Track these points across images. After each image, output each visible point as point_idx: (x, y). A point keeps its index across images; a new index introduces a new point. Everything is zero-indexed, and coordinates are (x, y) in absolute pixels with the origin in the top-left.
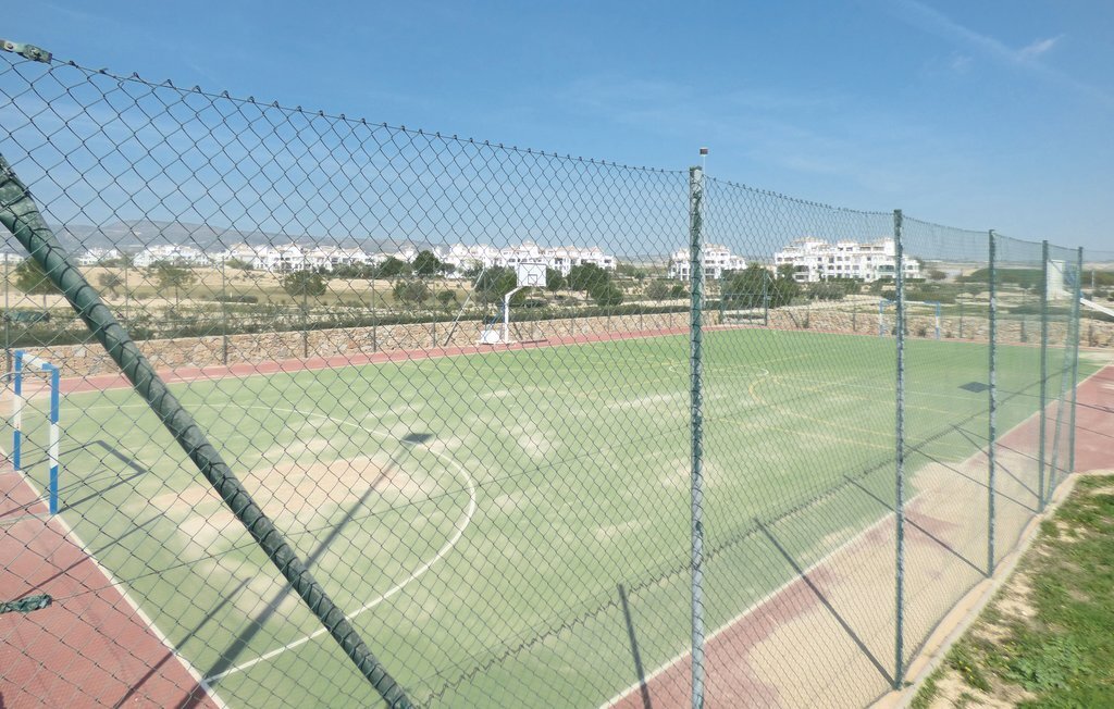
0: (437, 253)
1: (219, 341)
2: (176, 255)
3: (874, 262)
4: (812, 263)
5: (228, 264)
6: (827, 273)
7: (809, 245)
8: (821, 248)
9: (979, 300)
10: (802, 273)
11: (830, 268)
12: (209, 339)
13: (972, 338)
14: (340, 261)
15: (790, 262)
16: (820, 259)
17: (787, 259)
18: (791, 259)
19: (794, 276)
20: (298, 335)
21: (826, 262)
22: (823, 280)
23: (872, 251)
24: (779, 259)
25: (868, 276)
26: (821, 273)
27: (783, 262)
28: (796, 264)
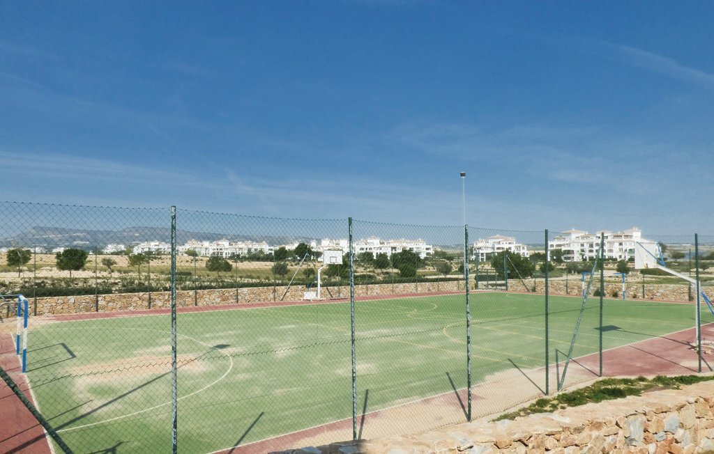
0: (313, 244)
1: (146, 295)
2: (157, 247)
3: (624, 247)
4: (576, 248)
5: (186, 253)
6: (587, 255)
7: (573, 236)
8: (583, 238)
9: (708, 273)
10: (569, 256)
11: (591, 251)
12: (141, 294)
13: (652, 299)
14: (253, 250)
15: (560, 248)
16: (582, 245)
17: (558, 246)
18: (560, 245)
19: (563, 258)
20: (191, 293)
21: (587, 247)
22: (584, 260)
23: (623, 239)
24: (552, 246)
25: (620, 257)
26: (583, 255)
27: (554, 248)
28: (563, 249)
